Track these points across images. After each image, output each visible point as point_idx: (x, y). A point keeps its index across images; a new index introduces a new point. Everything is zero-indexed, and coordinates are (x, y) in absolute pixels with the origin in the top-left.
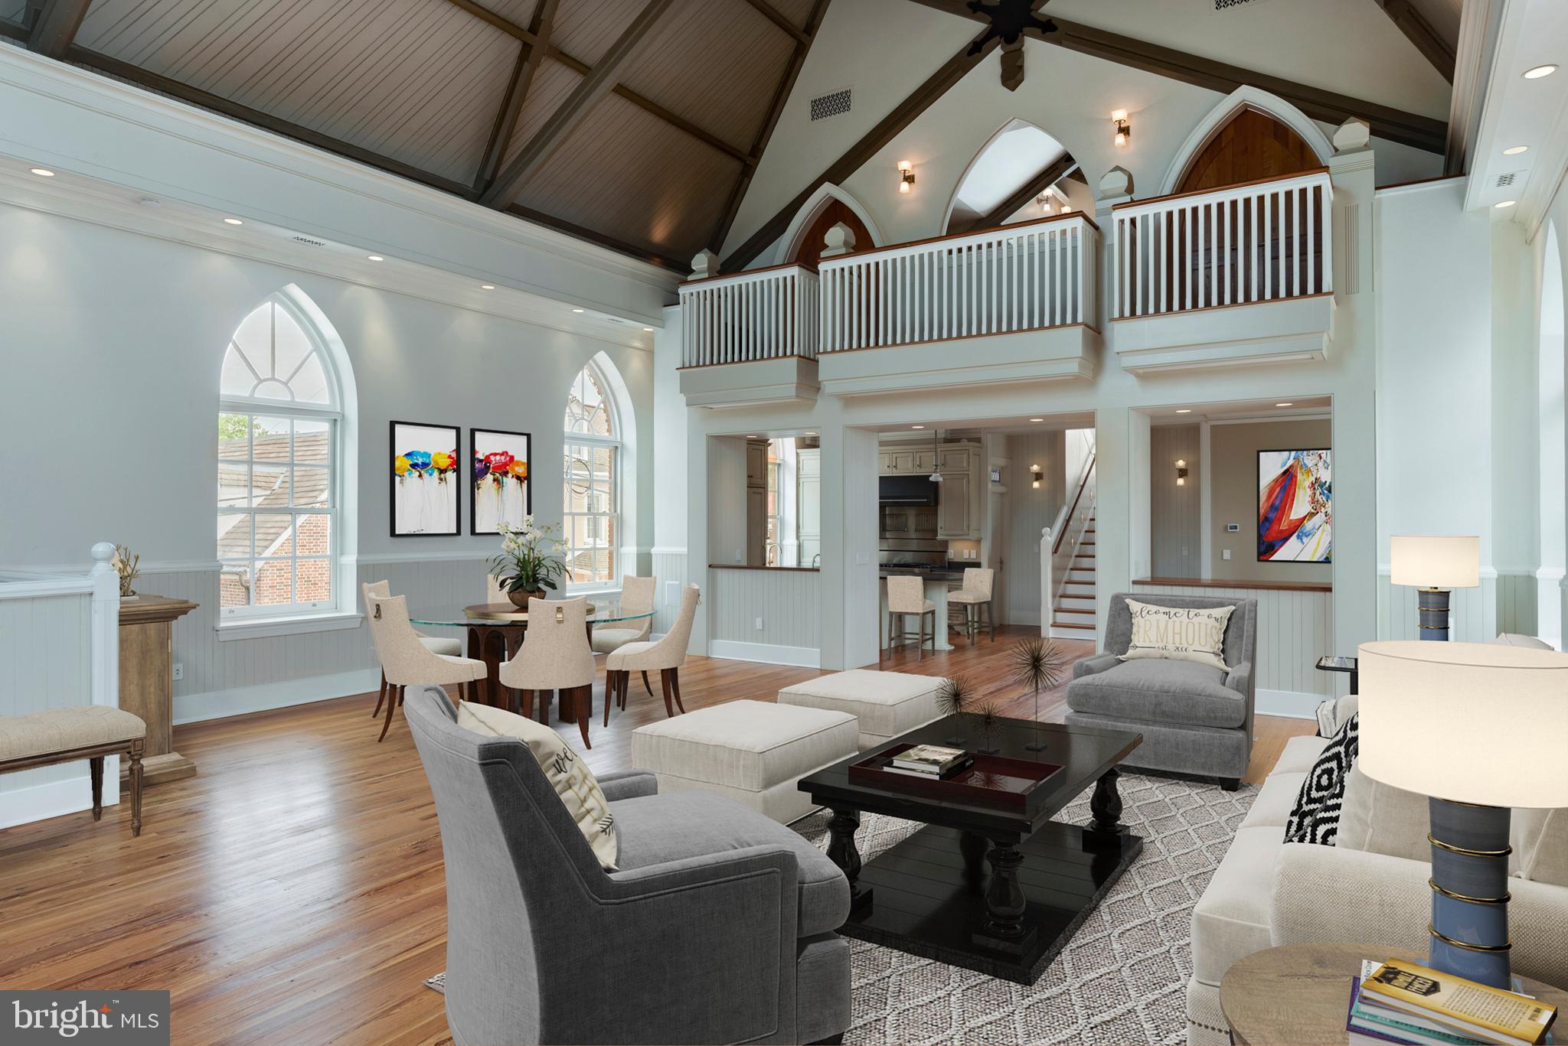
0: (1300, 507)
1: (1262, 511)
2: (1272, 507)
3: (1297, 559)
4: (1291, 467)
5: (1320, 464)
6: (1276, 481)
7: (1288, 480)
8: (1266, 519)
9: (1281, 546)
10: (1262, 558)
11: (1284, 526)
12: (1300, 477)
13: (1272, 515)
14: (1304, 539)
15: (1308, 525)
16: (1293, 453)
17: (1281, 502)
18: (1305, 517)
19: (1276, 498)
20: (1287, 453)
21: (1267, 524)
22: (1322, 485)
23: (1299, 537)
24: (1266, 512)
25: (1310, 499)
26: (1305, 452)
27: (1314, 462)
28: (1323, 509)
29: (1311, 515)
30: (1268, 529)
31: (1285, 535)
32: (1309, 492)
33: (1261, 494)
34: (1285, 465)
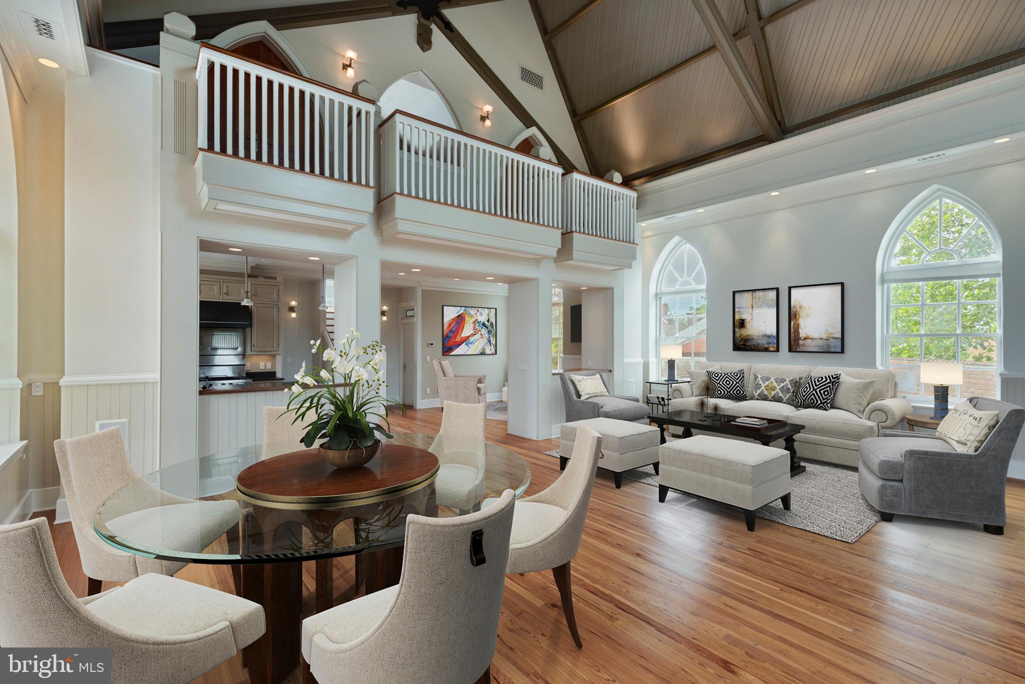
0: (467, 331)
1: (445, 333)
2: (451, 331)
3: (466, 354)
4: (462, 314)
5: (478, 314)
6: (453, 319)
7: (460, 320)
8: (447, 336)
9: (456, 348)
10: (445, 354)
11: (458, 339)
12: (467, 318)
13: (450, 335)
14: (469, 345)
15: (472, 339)
16: (463, 308)
17: (456, 329)
18: (470, 336)
19: (453, 327)
20: (460, 308)
21: (448, 339)
22: (479, 323)
23: (466, 344)
24: (447, 333)
25: (473, 328)
26: (470, 308)
27: (475, 312)
28: (479, 333)
29: (473, 335)
30: (448, 341)
31: (459, 343)
32: (472, 325)
33: (444, 324)
34: (459, 313)
